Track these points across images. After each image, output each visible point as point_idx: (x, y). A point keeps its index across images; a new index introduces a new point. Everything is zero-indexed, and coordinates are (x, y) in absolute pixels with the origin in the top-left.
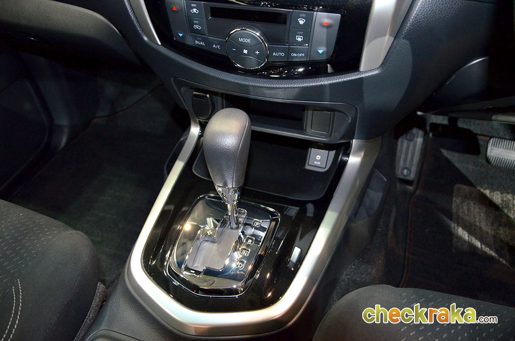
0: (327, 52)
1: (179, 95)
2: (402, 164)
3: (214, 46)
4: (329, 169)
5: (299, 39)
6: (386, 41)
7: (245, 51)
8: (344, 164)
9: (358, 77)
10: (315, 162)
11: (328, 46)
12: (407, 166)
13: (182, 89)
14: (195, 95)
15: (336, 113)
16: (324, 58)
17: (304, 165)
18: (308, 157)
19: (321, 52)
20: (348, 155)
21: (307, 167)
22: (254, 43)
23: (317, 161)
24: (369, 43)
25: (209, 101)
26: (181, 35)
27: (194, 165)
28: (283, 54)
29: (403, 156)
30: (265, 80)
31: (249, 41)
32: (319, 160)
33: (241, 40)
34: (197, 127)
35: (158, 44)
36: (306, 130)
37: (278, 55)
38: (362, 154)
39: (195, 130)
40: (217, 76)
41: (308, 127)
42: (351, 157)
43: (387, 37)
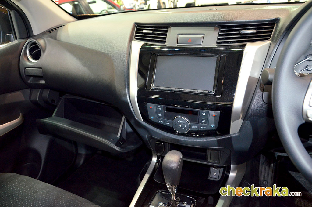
0: (215, 126)
1: (149, 143)
2: (262, 178)
3: (167, 123)
4: (220, 180)
5: (203, 121)
6: (240, 122)
7: (180, 126)
8: (227, 176)
9: (229, 136)
10: (213, 176)
11: (215, 124)
12: (265, 179)
13: (150, 140)
14: (157, 143)
15: (221, 152)
16: (214, 129)
17: (208, 177)
18: (210, 173)
19: (212, 126)
20: (229, 172)
21: (209, 178)
22: (185, 122)
23: (215, 175)
24: (232, 122)
25: (163, 146)
26: (153, 118)
27: (154, 176)
28: (196, 127)
29: (263, 174)
30: (189, 138)
31: (182, 121)
32: (215, 174)
33: (178, 121)
34: (156, 157)
35: (141, 121)
36: (208, 160)
37: (195, 127)
38: (236, 172)
39: (154, 159)
40: (168, 136)
41: (208, 159)
42: (230, 173)
43: (240, 120)
